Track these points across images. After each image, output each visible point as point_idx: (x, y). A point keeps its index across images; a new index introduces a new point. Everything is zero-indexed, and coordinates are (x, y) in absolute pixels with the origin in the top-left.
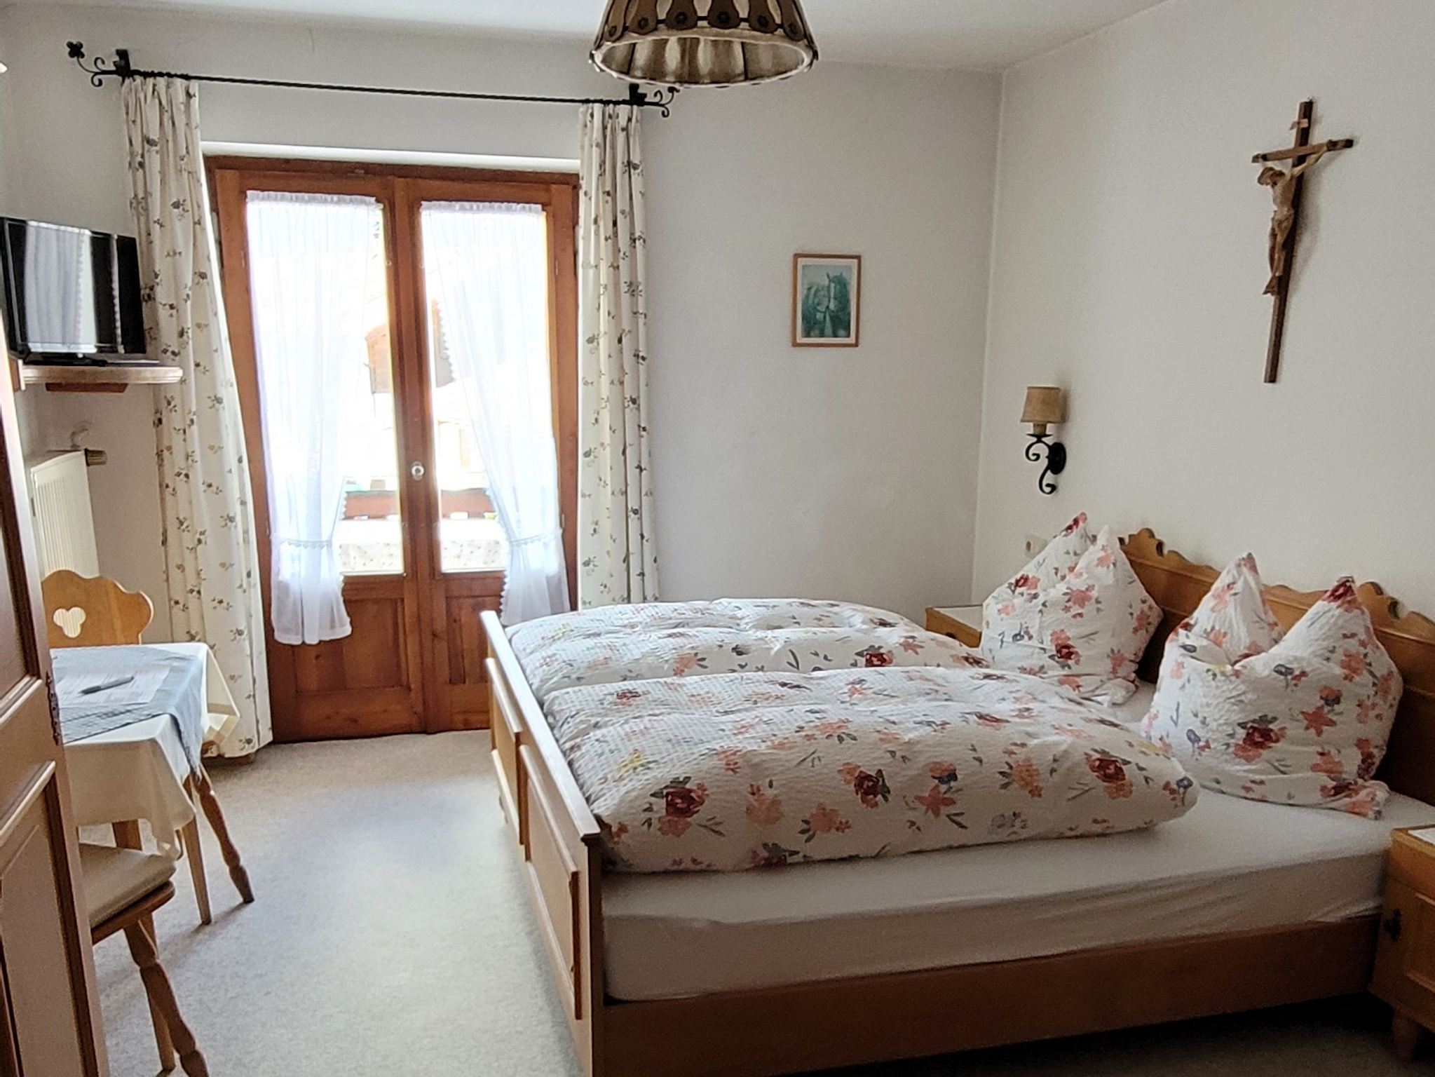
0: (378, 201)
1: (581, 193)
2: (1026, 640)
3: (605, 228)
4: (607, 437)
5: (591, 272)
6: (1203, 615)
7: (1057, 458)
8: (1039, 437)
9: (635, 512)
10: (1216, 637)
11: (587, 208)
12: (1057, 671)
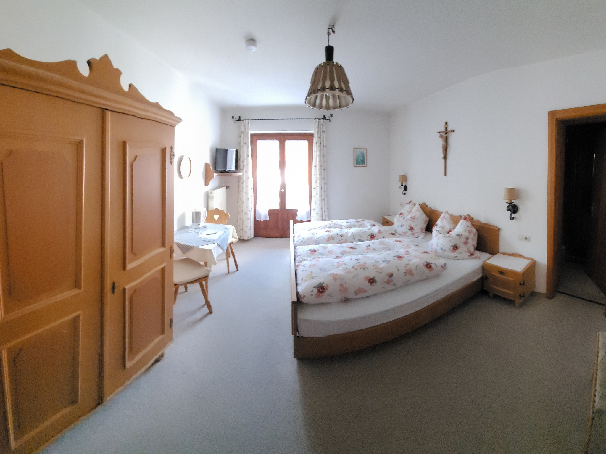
0: (278, 140)
1: (314, 137)
2: (403, 227)
3: (318, 144)
4: (318, 185)
5: (316, 153)
6: (439, 222)
7: (406, 188)
8: (402, 185)
9: (324, 200)
10: (443, 227)
11: (315, 140)
12: (410, 232)
